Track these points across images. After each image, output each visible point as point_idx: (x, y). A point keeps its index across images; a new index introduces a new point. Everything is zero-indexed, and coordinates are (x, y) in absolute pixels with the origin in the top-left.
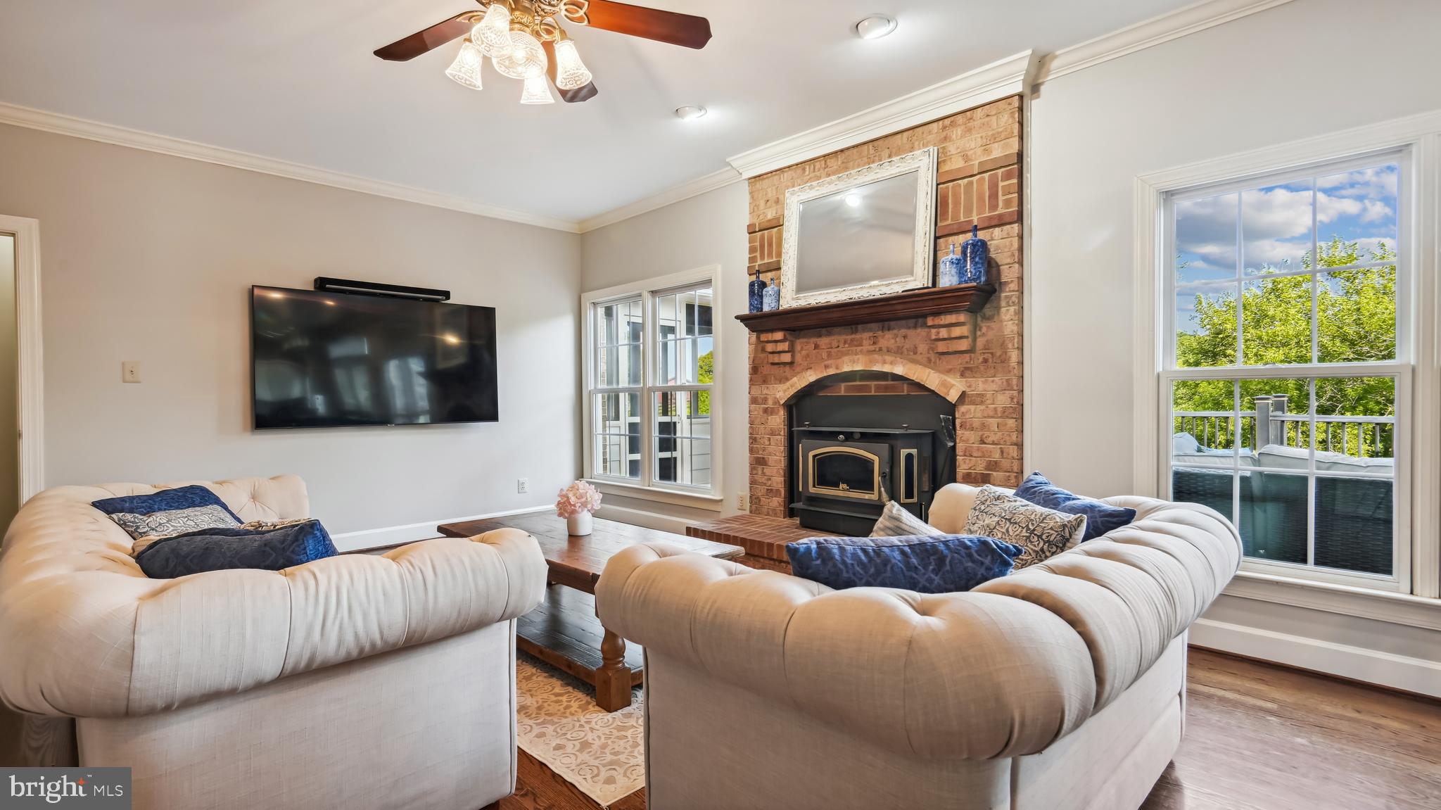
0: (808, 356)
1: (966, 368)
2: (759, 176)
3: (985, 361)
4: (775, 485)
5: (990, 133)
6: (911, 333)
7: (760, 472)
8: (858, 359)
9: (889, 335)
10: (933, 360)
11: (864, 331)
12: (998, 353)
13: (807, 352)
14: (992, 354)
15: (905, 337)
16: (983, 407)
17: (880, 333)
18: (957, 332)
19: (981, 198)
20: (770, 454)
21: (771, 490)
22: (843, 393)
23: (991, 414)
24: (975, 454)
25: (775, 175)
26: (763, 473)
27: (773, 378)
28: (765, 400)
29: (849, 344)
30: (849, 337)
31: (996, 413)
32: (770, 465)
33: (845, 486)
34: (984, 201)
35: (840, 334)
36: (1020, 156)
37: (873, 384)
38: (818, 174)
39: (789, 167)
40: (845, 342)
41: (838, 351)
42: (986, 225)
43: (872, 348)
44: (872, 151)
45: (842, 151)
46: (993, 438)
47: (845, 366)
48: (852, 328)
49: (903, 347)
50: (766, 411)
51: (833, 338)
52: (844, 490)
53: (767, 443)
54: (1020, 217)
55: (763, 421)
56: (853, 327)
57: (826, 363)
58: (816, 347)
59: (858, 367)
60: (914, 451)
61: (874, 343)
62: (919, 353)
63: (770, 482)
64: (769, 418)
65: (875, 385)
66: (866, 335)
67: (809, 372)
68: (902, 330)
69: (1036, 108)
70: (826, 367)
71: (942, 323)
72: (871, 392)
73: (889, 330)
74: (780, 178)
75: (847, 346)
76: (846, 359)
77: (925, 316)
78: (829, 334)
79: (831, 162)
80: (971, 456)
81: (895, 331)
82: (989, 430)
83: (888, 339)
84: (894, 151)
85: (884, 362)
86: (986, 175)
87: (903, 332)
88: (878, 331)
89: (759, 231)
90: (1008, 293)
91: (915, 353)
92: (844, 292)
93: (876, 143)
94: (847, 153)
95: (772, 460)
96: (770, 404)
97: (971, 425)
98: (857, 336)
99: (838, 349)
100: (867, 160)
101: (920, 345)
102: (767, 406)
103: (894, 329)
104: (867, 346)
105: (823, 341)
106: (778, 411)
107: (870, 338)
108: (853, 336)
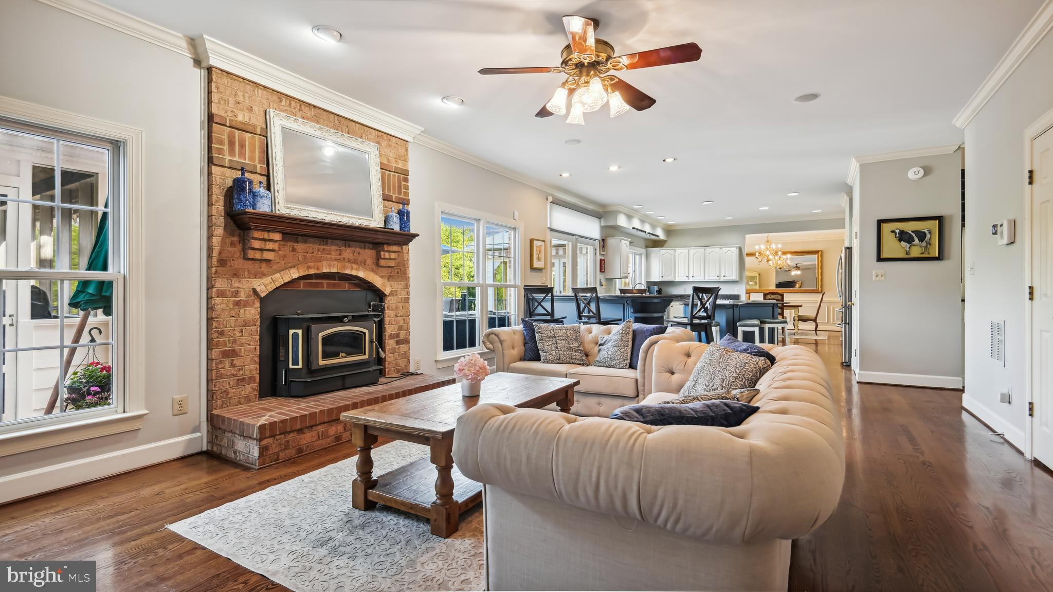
0: (285, 256)
1: (390, 276)
2: (228, 73)
3: (398, 273)
4: (247, 373)
5: (398, 154)
6: (362, 251)
7: (227, 364)
8: (334, 264)
9: (349, 250)
10: (374, 270)
11: (332, 244)
12: (403, 270)
13: (283, 253)
14: (400, 269)
15: (359, 253)
16: (396, 297)
17: (344, 248)
18: (393, 256)
19: (394, 187)
20: (242, 345)
21: (243, 379)
23: (400, 301)
24: (393, 323)
25: (248, 84)
26: (232, 365)
27: (246, 273)
28: (236, 293)
29: (321, 252)
30: (321, 247)
31: (402, 301)
32: (242, 354)
33: (344, 355)
34: (396, 188)
35: (314, 243)
38: (294, 111)
39: (265, 87)
40: (319, 250)
41: (313, 256)
42: (398, 201)
43: (338, 257)
44: (337, 122)
45: (315, 107)
46: (401, 313)
47: (324, 268)
48: (323, 241)
49: (358, 259)
50: (237, 304)
51: (308, 245)
53: (238, 334)
55: (233, 313)
56: (325, 240)
57: (309, 264)
58: (294, 250)
59: (334, 270)
61: (340, 254)
62: (367, 265)
63: (241, 372)
64: (242, 310)
66: (334, 248)
67: (292, 271)
68: (357, 249)
70: (309, 268)
73: (349, 247)
74: (254, 91)
75: (319, 253)
76: (325, 263)
78: (306, 242)
79: (306, 110)
80: (392, 324)
81: (353, 249)
82: (399, 310)
83: (348, 253)
84: (351, 131)
85: (352, 268)
86: (397, 174)
87: (358, 250)
88: (342, 246)
89: (230, 127)
91: (365, 265)
93: (340, 118)
94: (319, 111)
95: (243, 350)
96: (242, 296)
97: (392, 307)
98: (328, 247)
99: (312, 254)
101: (368, 260)
102: (239, 299)
103: (352, 247)
104: (334, 255)
105: (300, 247)
106: (254, 303)
107: (337, 250)
108: (324, 247)
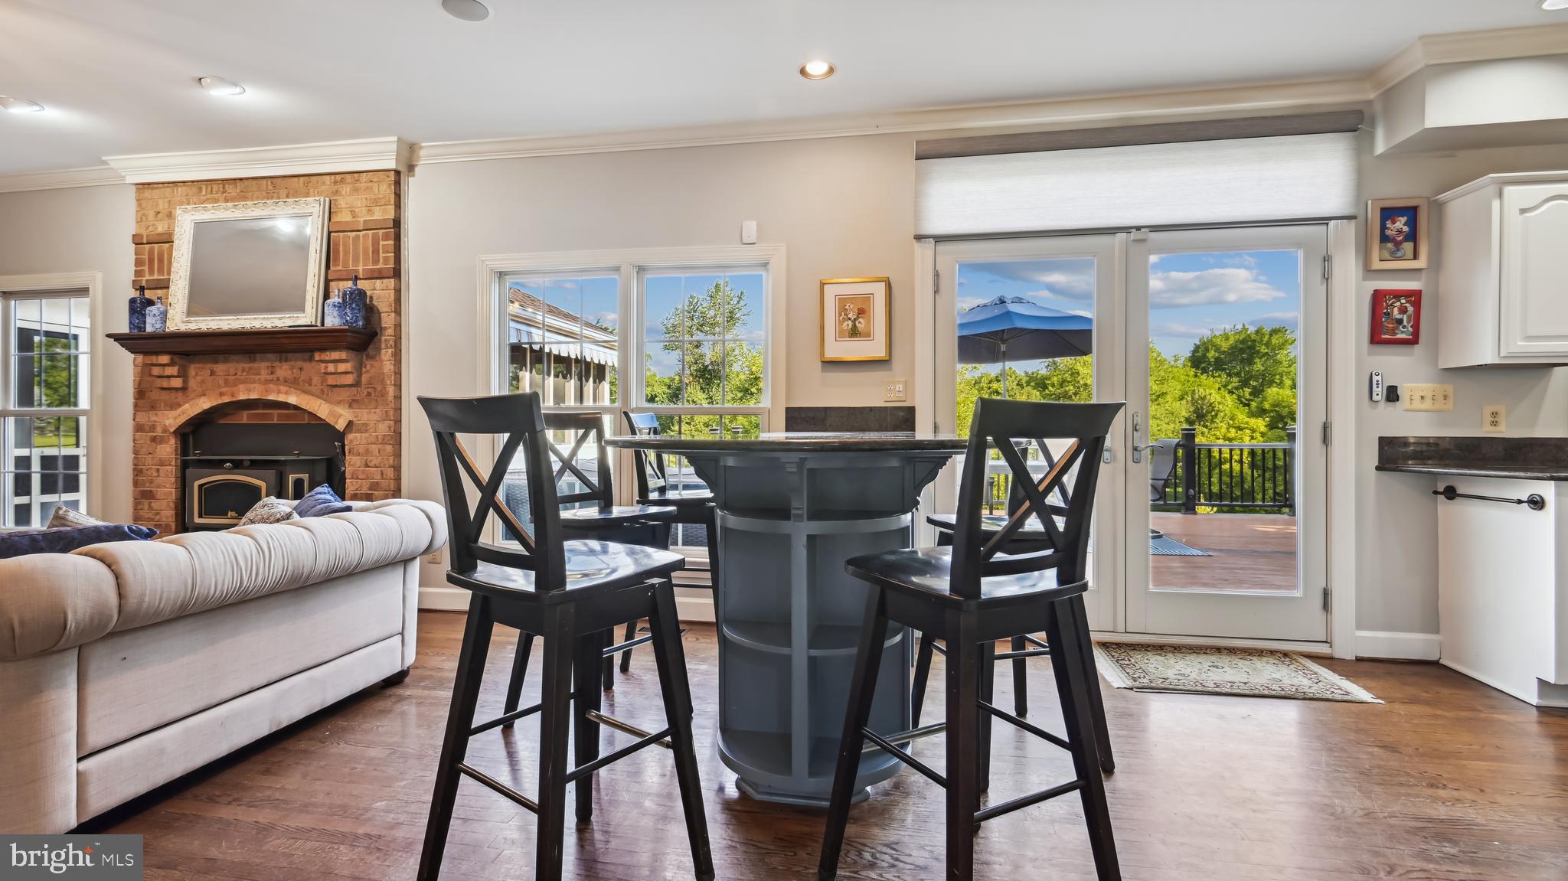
0: (203, 382)
1: (354, 400)
2: (149, 184)
3: (369, 394)
4: (164, 519)
5: (373, 197)
6: (306, 365)
7: (146, 506)
8: (254, 388)
9: (286, 366)
10: (326, 392)
11: (262, 360)
12: (379, 388)
13: (202, 378)
14: (374, 388)
15: (301, 369)
16: (367, 435)
17: (278, 363)
18: (342, 367)
19: (366, 252)
20: (158, 486)
21: (160, 525)
22: (245, 421)
23: (374, 441)
24: (360, 477)
25: (167, 187)
26: (150, 508)
27: (163, 404)
28: (153, 428)
29: (247, 372)
30: (247, 366)
31: (378, 441)
32: (158, 497)
33: (234, 514)
34: (369, 255)
35: (237, 362)
36: (397, 223)
37: (276, 412)
38: (216, 196)
39: (184, 182)
40: (243, 371)
41: (237, 379)
42: (369, 276)
43: (270, 377)
44: (270, 187)
45: (241, 179)
46: (375, 461)
47: (241, 394)
48: (250, 357)
49: (299, 378)
50: (154, 439)
51: (230, 365)
52: (232, 518)
53: (155, 474)
54: (397, 273)
55: (151, 451)
56: (252, 355)
57: (222, 390)
58: (212, 373)
59: (254, 396)
60: (305, 477)
61: (272, 373)
62: (313, 384)
63: (158, 517)
64: (158, 447)
65: (278, 413)
66: (264, 365)
67: (202, 399)
68: (298, 363)
69: (413, 187)
70: (221, 394)
71: (327, 358)
72: (273, 420)
73: (286, 361)
74: (173, 192)
75: (245, 374)
76: (241, 387)
77: (312, 351)
78: (226, 361)
79: (229, 188)
80: (358, 478)
81: (292, 363)
82: (372, 456)
83: (284, 370)
84: (291, 192)
85: (279, 392)
86: (370, 232)
87: (299, 363)
88: (276, 361)
89: (147, 243)
90: (388, 335)
91: (310, 385)
92: (238, 321)
93: (275, 181)
94: (246, 183)
95: (160, 492)
96: (159, 431)
97: (357, 451)
98: (255, 365)
99: (234, 377)
100: (265, 195)
101: (316, 378)
102: (155, 434)
103: (291, 360)
104: (264, 375)
105: (220, 368)
106: (169, 439)
107: (268, 367)
108: (251, 365)
